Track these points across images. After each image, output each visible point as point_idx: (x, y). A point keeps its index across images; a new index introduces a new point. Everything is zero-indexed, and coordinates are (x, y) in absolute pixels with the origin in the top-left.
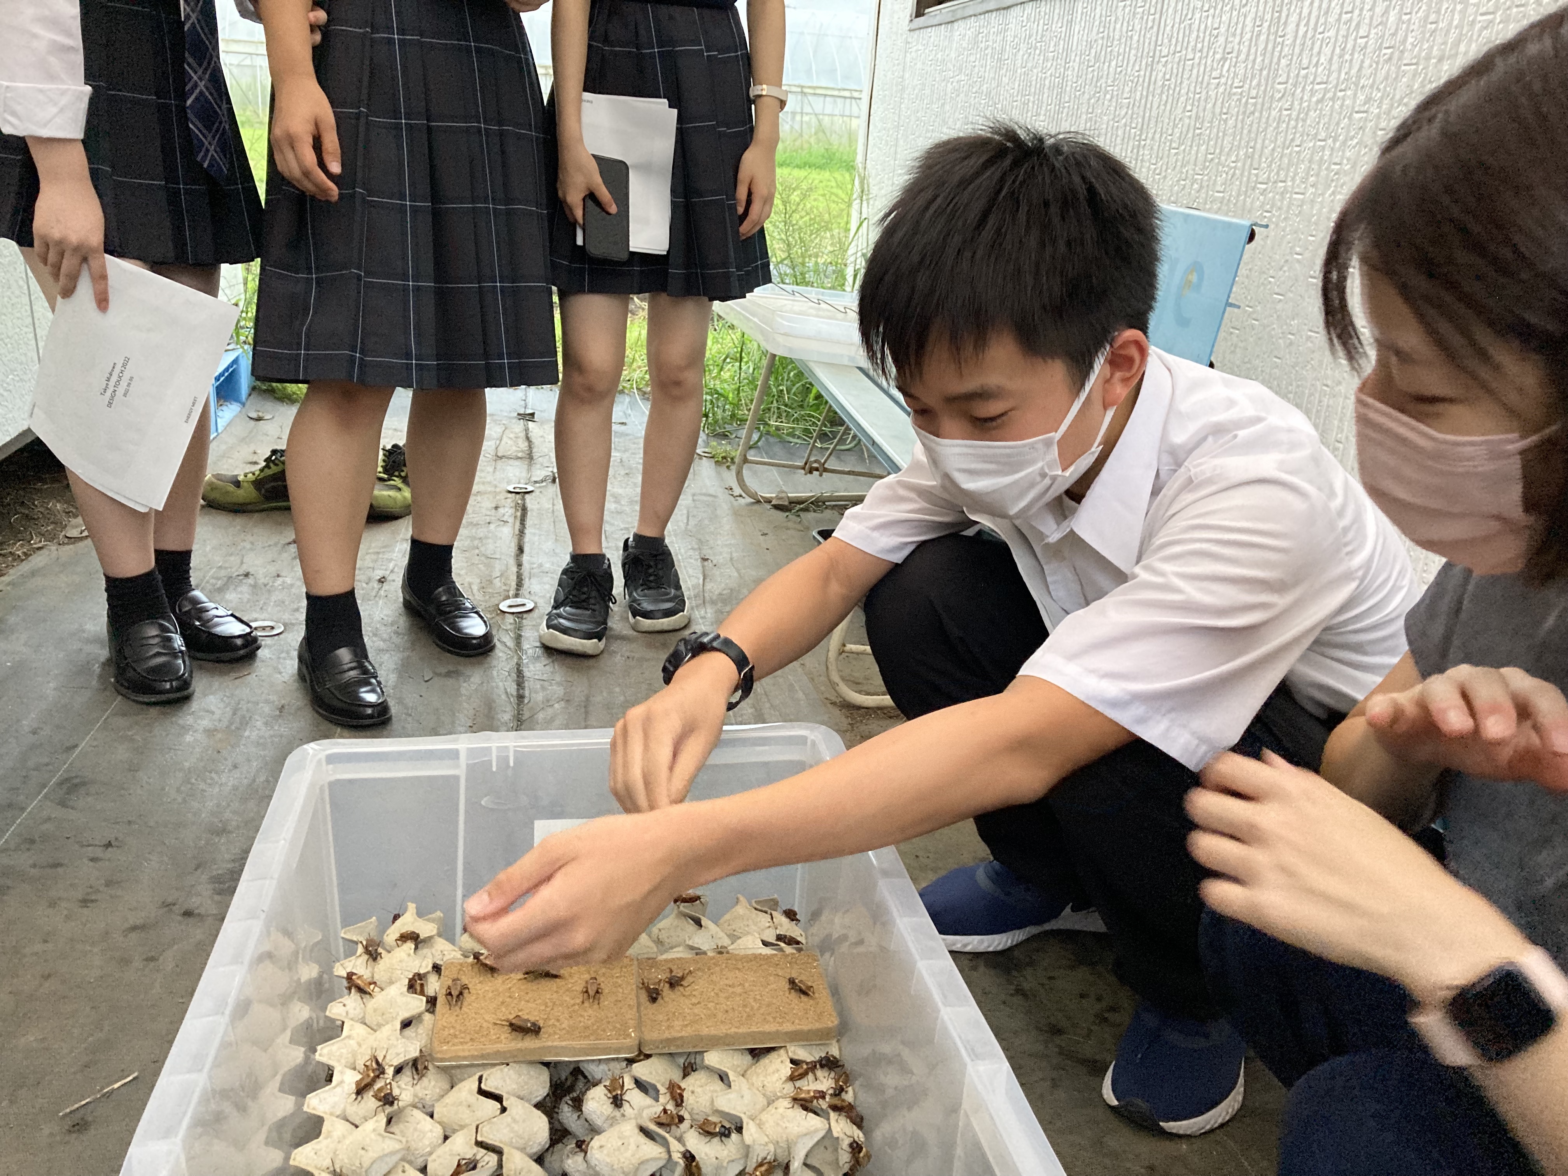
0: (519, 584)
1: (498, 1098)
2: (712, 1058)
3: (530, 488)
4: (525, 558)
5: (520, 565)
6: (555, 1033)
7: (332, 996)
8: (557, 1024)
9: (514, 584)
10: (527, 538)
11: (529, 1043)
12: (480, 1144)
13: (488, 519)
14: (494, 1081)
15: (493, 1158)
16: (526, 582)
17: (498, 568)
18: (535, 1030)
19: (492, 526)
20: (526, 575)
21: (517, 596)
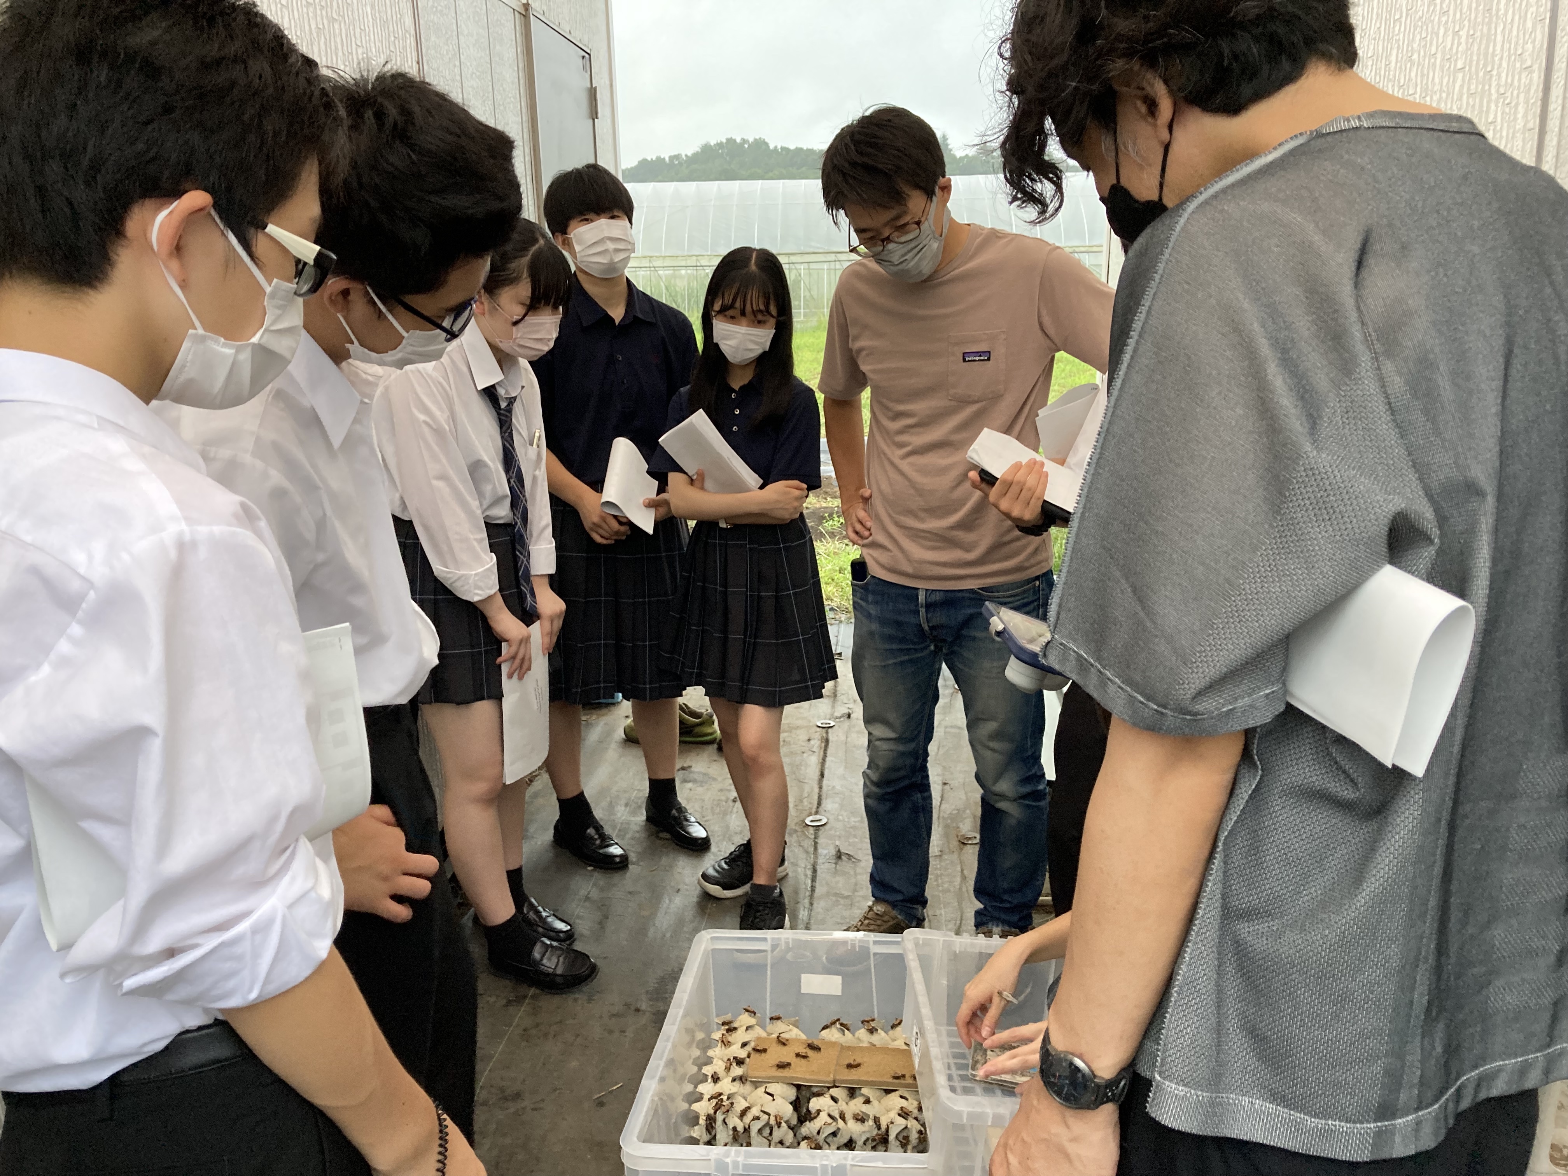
0: (819, 804)
1: (772, 1095)
2: (865, 1091)
3: (832, 724)
4: (825, 782)
5: (821, 788)
7: (709, 1047)
9: (815, 806)
10: (827, 764)
12: (762, 1111)
13: (803, 749)
14: (772, 1088)
15: (767, 1117)
16: (824, 802)
17: (807, 789)
19: (805, 755)
20: (824, 797)
21: (817, 813)
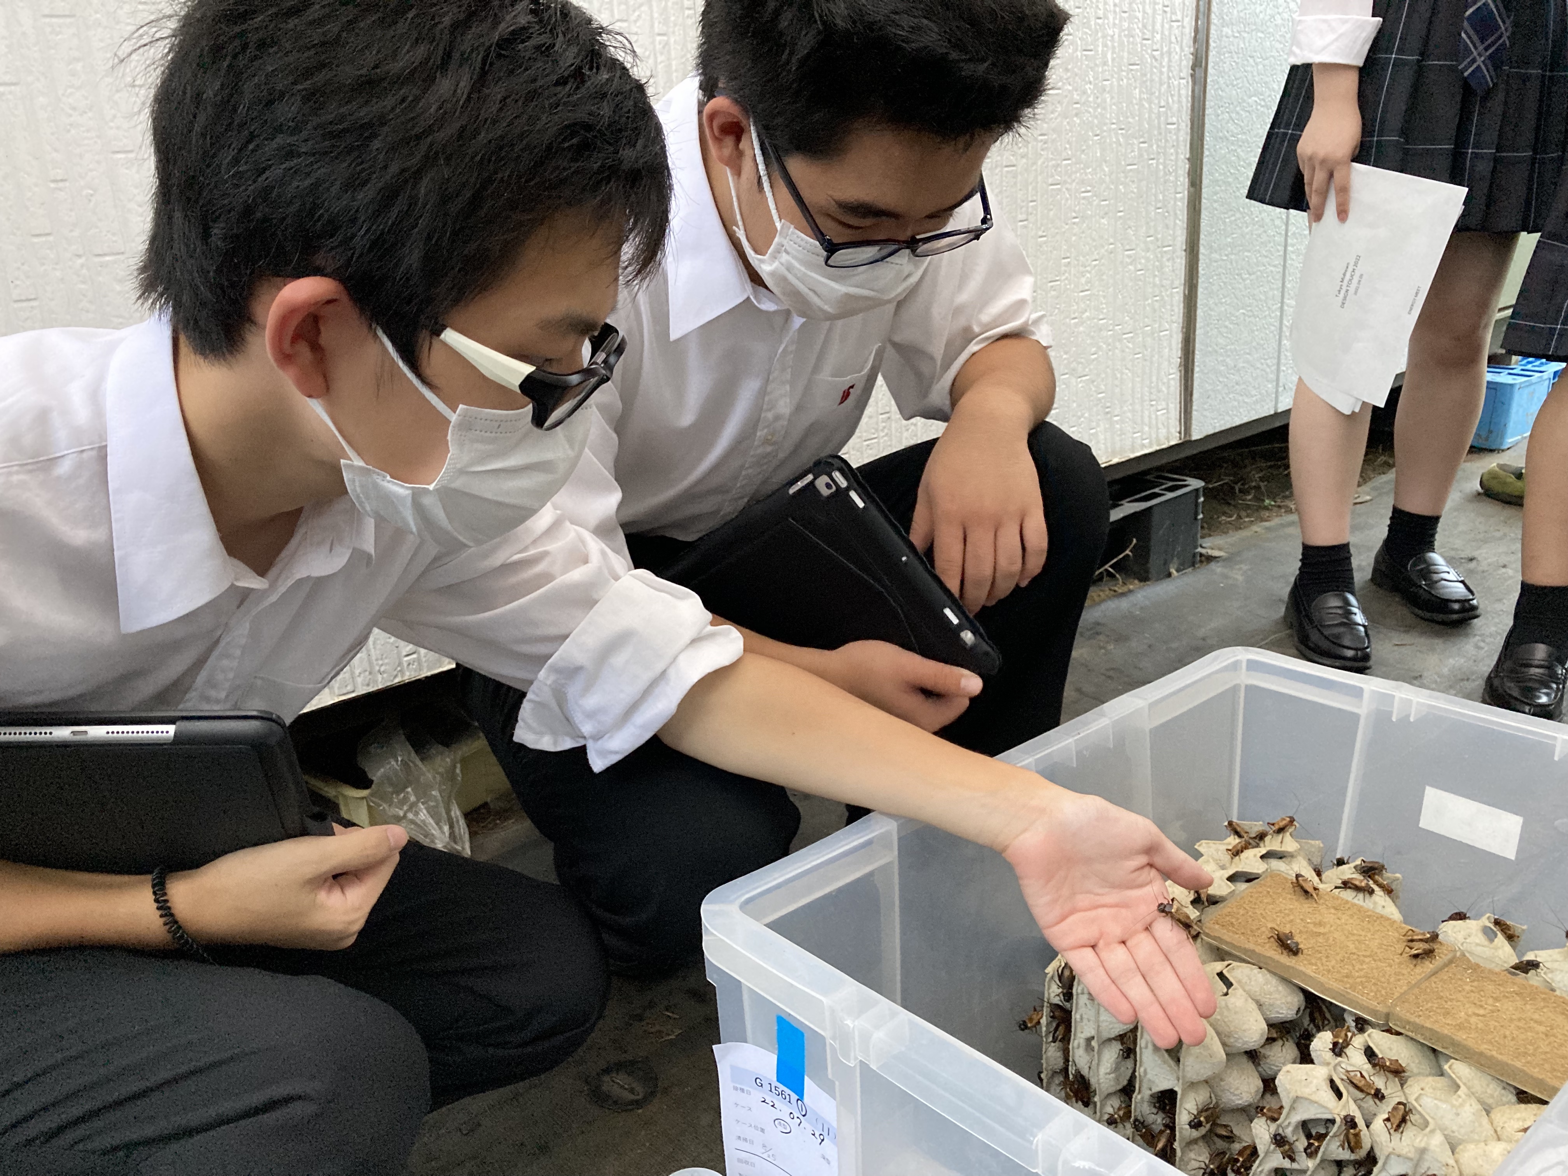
1: (1229, 984)
2: (1456, 1068)
6: (1316, 965)
8: (1324, 960)
11: (1285, 959)
14: (1236, 972)
18: (1294, 951)
